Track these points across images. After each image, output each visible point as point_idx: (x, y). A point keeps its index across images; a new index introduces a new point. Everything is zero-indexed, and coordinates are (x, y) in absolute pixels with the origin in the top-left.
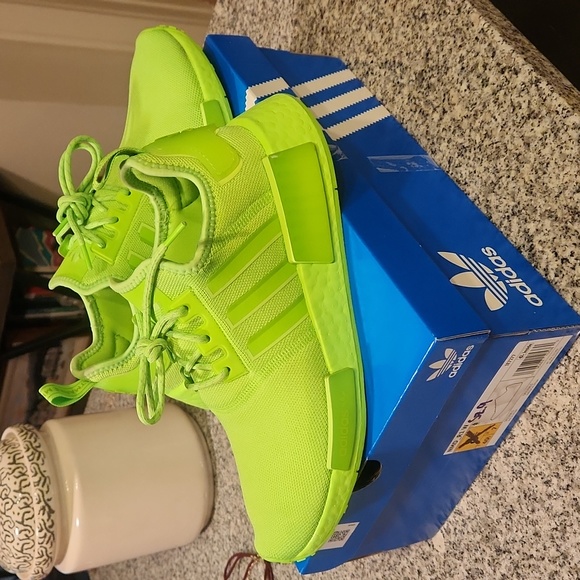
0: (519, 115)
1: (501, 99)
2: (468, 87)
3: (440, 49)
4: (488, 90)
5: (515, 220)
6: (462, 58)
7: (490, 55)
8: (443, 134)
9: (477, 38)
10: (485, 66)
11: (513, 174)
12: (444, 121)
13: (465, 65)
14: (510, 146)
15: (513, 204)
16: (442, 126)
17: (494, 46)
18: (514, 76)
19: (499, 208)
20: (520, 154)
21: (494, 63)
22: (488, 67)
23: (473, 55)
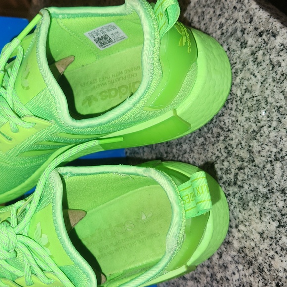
0: (279, 73)
1: (260, 58)
2: (228, 49)
3: (201, 18)
4: (247, 51)
5: (278, 165)
6: (221, 25)
7: (248, 21)
9: (234, 8)
10: (243, 31)
11: (274, 124)
13: (224, 31)
14: (270, 100)
15: (275, 150)
17: (251, 13)
18: (272, 38)
19: (262, 154)
20: (281, 107)
21: (252, 28)
22: (246, 32)
23: (232, 22)
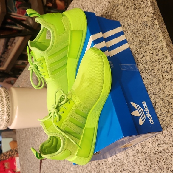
0: (164, 70)
1: (160, 62)
2: (153, 53)
3: (148, 38)
4: (157, 58)
5: (153, 96)
6: (153, 44)
7: (161, 48)
8: (142, 62)
9: (159, 41)
10: (159, 51)
11: (157, 84)
12: (143, 58)
13: (154, 47)
14: (158, 76)
15: (154, 91)
16: (142, 60)
17: (163, 47)
18: (166, 58)
19: (150, 90)
20: (160, 80)
21: (161, 51)
22: (160, 51)
23: (157, 45)
